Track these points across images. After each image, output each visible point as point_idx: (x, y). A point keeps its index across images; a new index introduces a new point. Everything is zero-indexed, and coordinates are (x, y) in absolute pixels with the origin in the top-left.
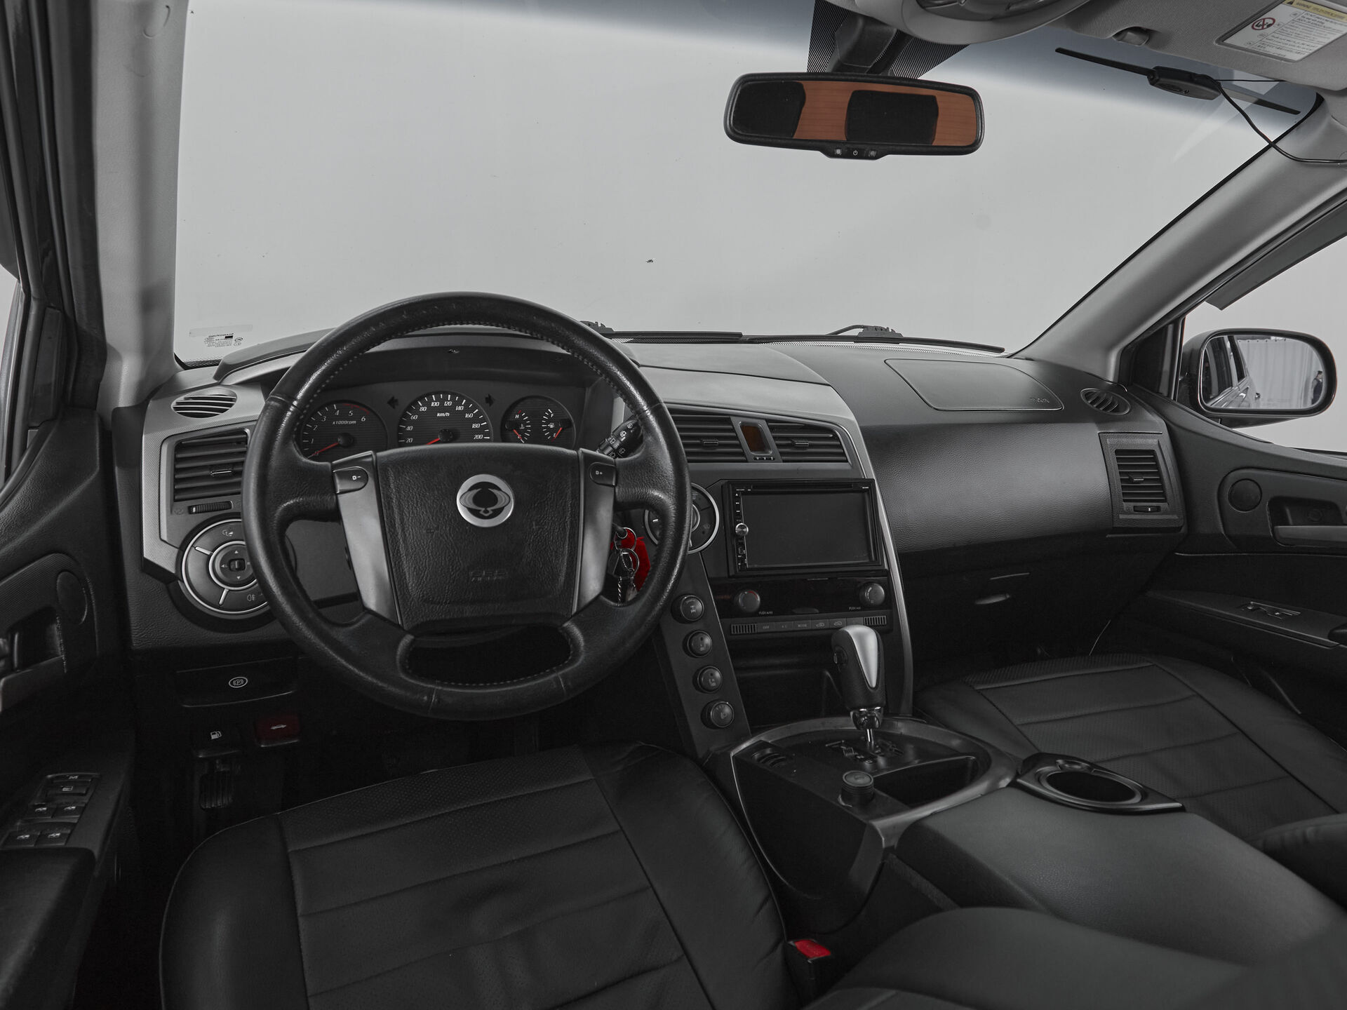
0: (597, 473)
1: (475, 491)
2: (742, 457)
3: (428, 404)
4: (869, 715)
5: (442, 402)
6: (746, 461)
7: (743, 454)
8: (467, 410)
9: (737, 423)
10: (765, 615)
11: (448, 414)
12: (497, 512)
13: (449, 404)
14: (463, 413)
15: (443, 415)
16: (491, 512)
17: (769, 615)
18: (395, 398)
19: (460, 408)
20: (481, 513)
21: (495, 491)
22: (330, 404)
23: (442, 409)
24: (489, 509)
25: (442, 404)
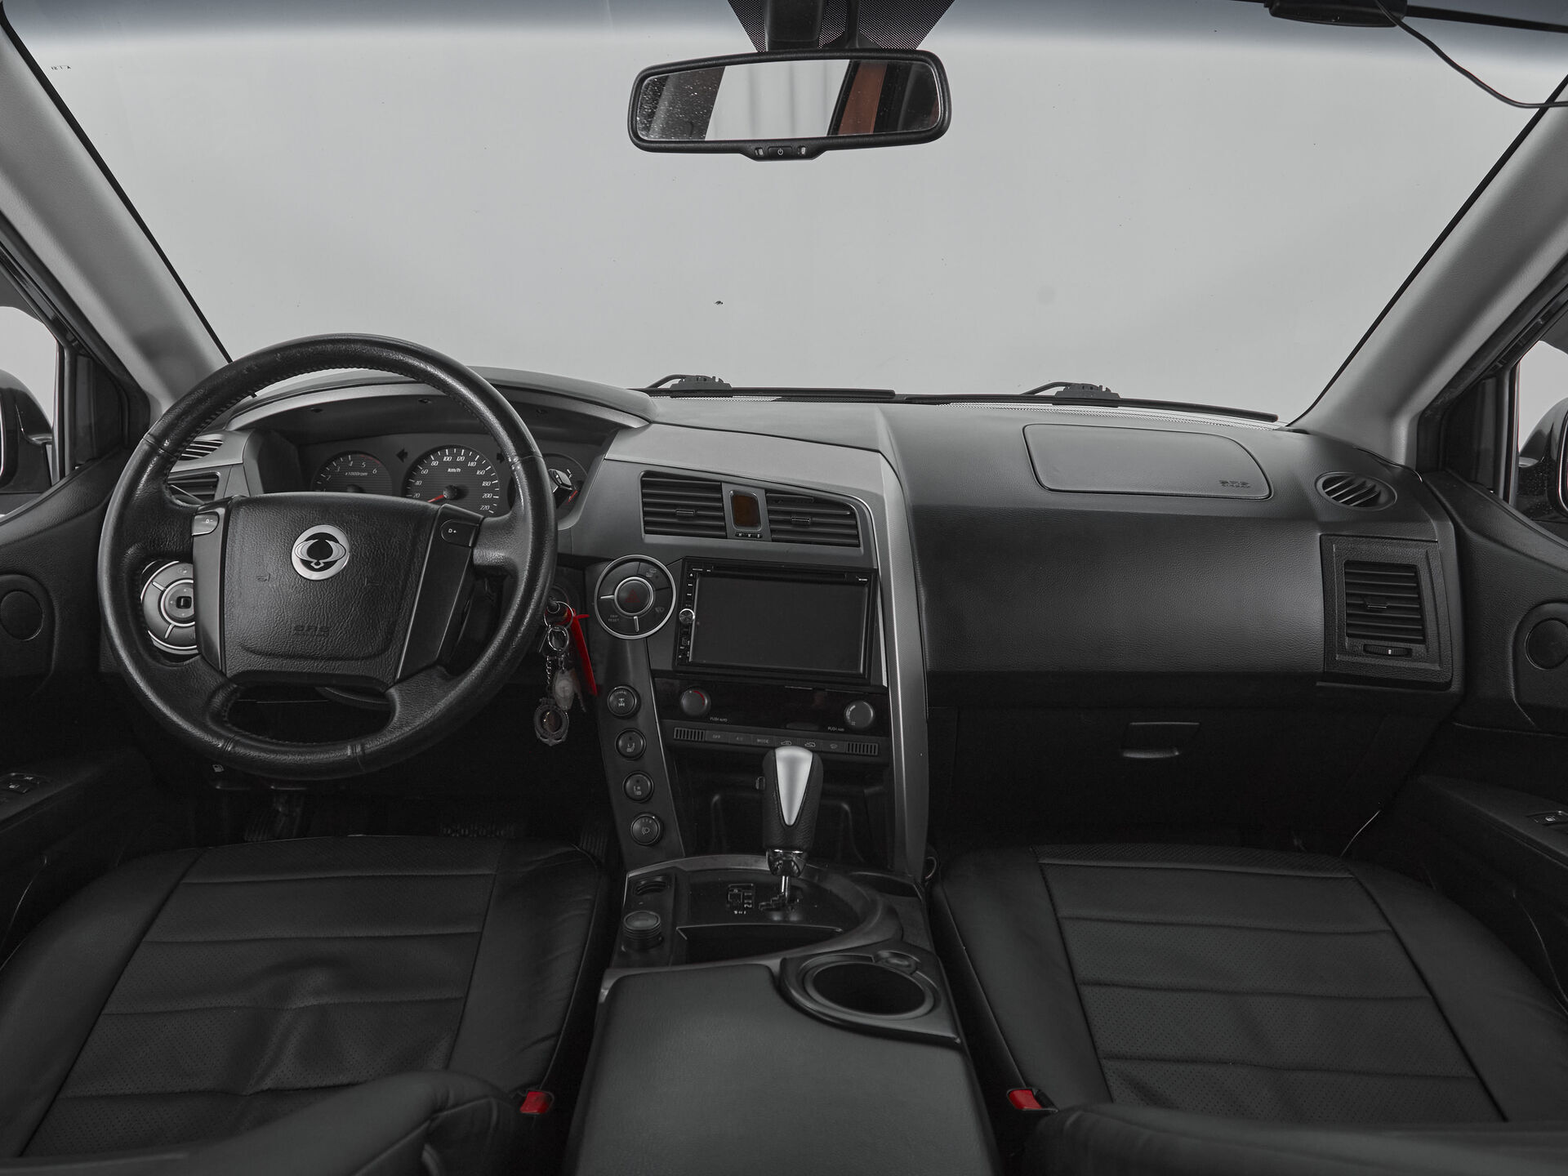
0: (450, 531)
1: (312, 542)
2: (720, 531)
3: (440, 459)
4: (784, 858)
5: (455, 457)
6: (725, 537)
7: (723, 528)
8: (480, 466)
9: (727, 492)
10: (719, 722)
11: (459, 470)
12: (328, 565)
13: (461, 459)
14: (475, 469)
15: (454, 470)
16: (322, 565)
17: (724, 723)
18: (405, 451)
19: (472, 464)
20: (312, 564)
21: (331, 543)
22: (345, 454)
23: (454, 464)
24: (321, 561)
25: (454, 458)
